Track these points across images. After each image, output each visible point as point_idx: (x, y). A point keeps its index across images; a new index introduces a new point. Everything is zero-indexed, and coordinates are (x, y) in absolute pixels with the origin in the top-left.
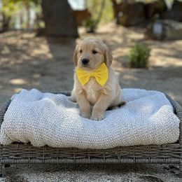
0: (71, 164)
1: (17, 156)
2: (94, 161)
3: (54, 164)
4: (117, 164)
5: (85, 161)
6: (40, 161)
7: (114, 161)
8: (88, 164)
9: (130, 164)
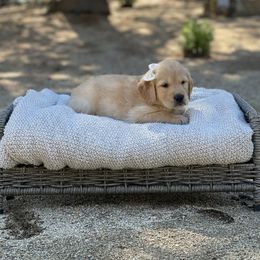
0: (101, 195)
1: (24, 184)
2: (133, 189)
3: (77, 195)
4: (165, 194)
5: (120, 189)
6: (56, 191)
7: (162, 189)
8: (125, 194)
9: (184, 193)
